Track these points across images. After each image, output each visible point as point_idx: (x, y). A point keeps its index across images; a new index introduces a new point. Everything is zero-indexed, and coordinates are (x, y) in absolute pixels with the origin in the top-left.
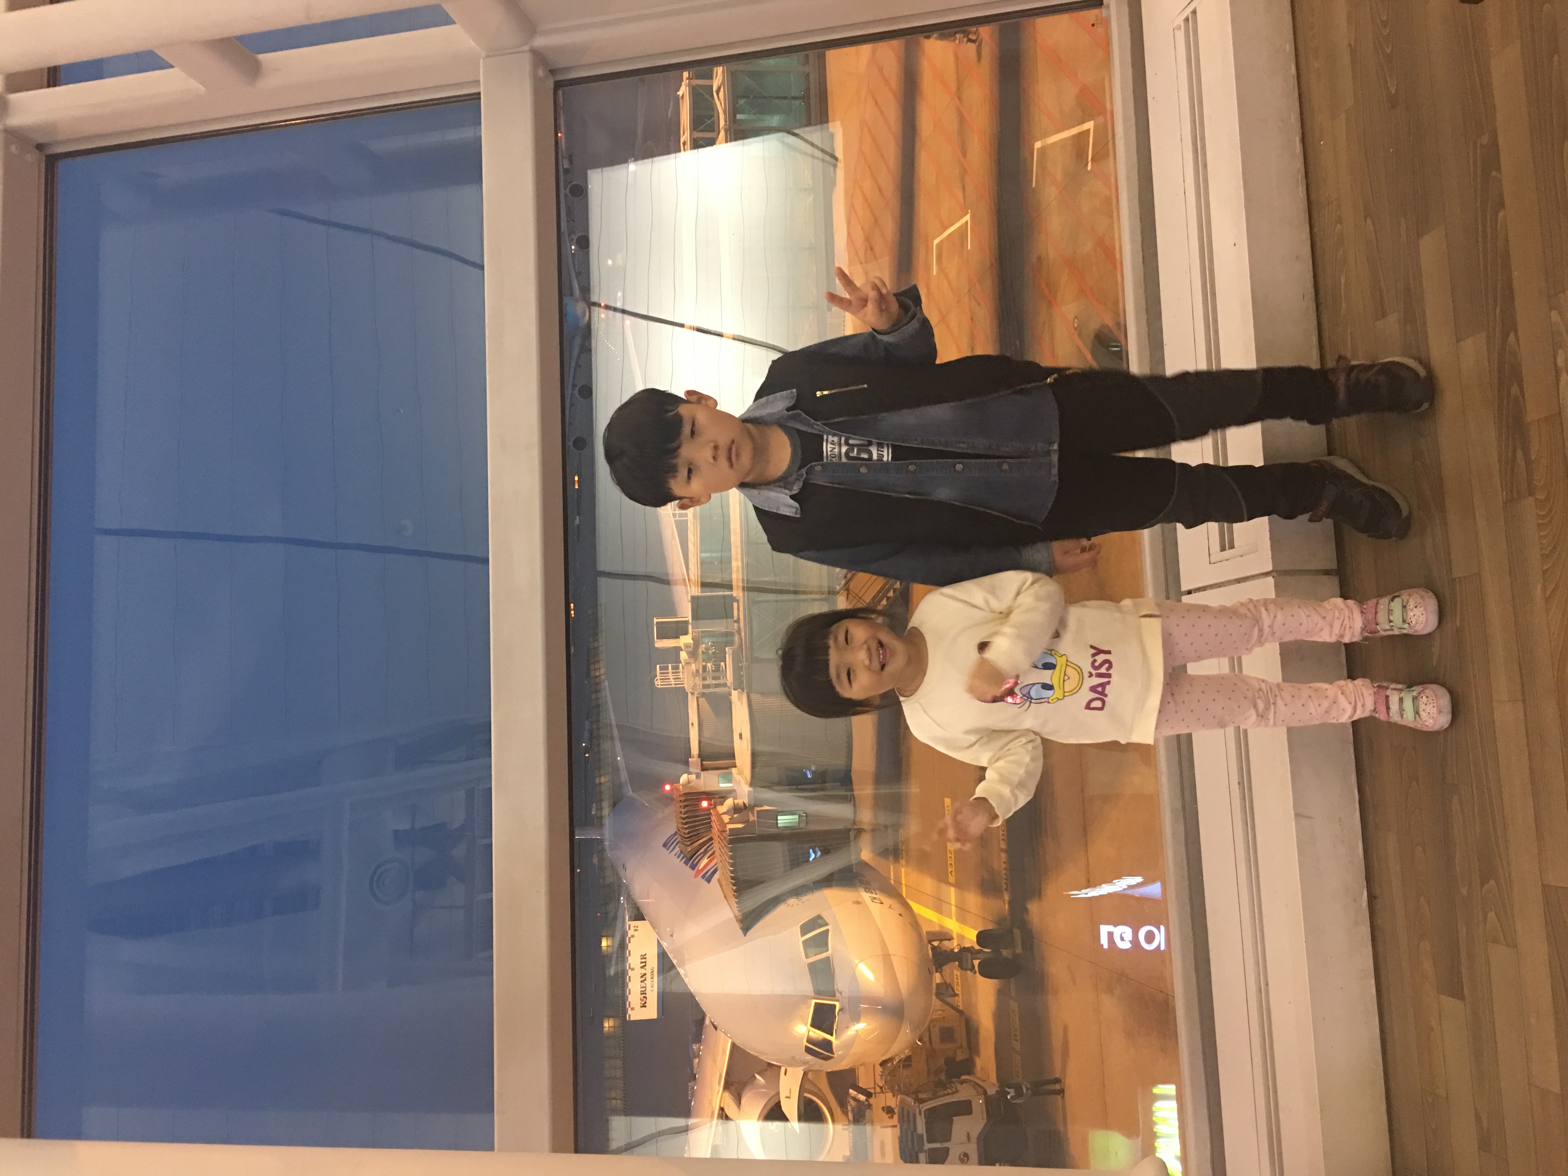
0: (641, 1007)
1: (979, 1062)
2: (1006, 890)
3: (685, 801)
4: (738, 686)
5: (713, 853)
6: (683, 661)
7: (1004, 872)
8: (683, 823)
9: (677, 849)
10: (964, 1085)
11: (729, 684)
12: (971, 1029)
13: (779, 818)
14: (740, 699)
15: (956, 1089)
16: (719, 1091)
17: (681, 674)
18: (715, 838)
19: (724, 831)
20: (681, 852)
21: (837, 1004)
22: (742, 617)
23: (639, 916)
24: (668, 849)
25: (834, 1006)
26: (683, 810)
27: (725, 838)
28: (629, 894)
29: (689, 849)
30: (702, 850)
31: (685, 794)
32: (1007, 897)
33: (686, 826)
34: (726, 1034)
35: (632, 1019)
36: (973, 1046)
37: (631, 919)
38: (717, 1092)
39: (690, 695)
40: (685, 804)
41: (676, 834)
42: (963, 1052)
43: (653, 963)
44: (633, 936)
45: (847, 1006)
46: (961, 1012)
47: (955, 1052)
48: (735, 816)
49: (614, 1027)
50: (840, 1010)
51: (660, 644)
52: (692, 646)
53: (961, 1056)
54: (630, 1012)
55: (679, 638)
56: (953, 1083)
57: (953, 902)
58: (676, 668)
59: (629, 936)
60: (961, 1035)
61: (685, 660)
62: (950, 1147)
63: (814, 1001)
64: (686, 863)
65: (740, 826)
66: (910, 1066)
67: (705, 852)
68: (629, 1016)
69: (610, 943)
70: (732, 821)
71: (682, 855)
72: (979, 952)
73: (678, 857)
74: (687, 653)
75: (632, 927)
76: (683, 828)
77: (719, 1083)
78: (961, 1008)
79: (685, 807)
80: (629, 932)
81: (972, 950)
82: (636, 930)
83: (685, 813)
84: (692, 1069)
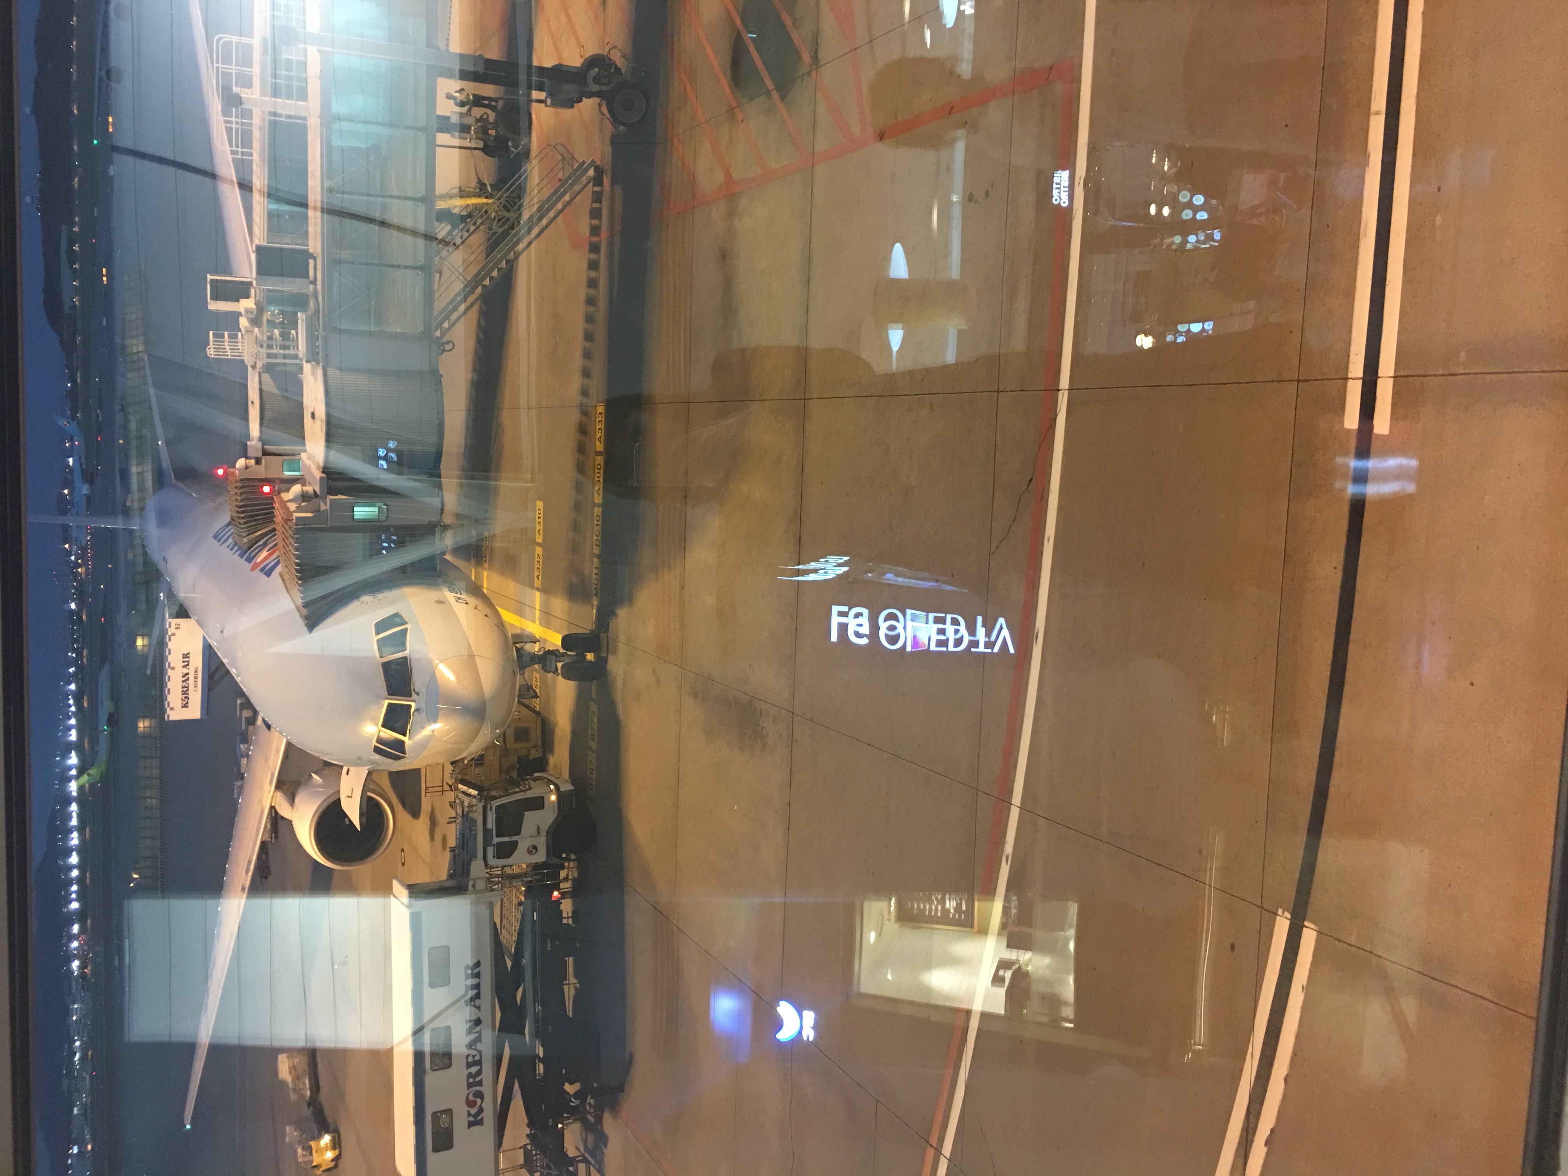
0: (182, 707)
1: (552, 761)
2: (596, 595)
3: (242, 487)
4: (312, 357)
5: (276, 545)
6: (243, 330)
7: (595, 577)
8: (238, 512)
9: (230, 540)
10: (537, 782)
11: (300, 355)
12: (547, 729)
13: (356, 509)
14: (314, 374)
15: (529, 786)
16: (270, 791)
17: (240, 344)
18: (279, 528)
19: (290, 520)
20: (236, 544)
21: (413, 704)
22: (319, 277)
23: (183, 613)
24: (219, 541)
25: (410, 707)
26: (239, 498)
27: (290, 527)
28: (170, 589)
29: (245, 540)
30: (261, 543)
31: (242, 480)
32: (595, 602)
33: (242, 515)
34: (281, 733)
35: (171, 718)
36: (547, 744)
37: (172, 616)
38: (268, 791)
39: (250, 369)
40: (241, 491)
41: (228, 525)
42: (537, 750)
43: (197, 661)
44: (174, 634)
45: (424, 706)
46: (538, 713)
47: (529, 750)
48: (303, 504)
49: (150, 727)
50: (416, 710)
51: (215, 306)
52: (255, 312)
53: (534, 754)
54: (169, 711)
55: (238, 301)
56: (527, 780)
57: (538, 606)
58: (233, 337)
59: (170, 633)
60: (536, 734)
61: (245, 327)
62: (519, 841)
63: (387, 702)
64: (241, 556)
65: (310, 515)
66: (482, 764)
67: (265, 545)
68: (168, 716)
69: (146, 641)
70: (299, 509)
71: (236, 548)
72: (563, 655)
73: (232, 549)
74: (247, 318)
75: (173, 626)
76: (239, 517)
77: (271, 783)
78: (538, 709)
79: (241, 494)
80: (169, 629)
81: (557, 652)
82: (177, 628)
83: (241, 501)
84: (239, 769)
